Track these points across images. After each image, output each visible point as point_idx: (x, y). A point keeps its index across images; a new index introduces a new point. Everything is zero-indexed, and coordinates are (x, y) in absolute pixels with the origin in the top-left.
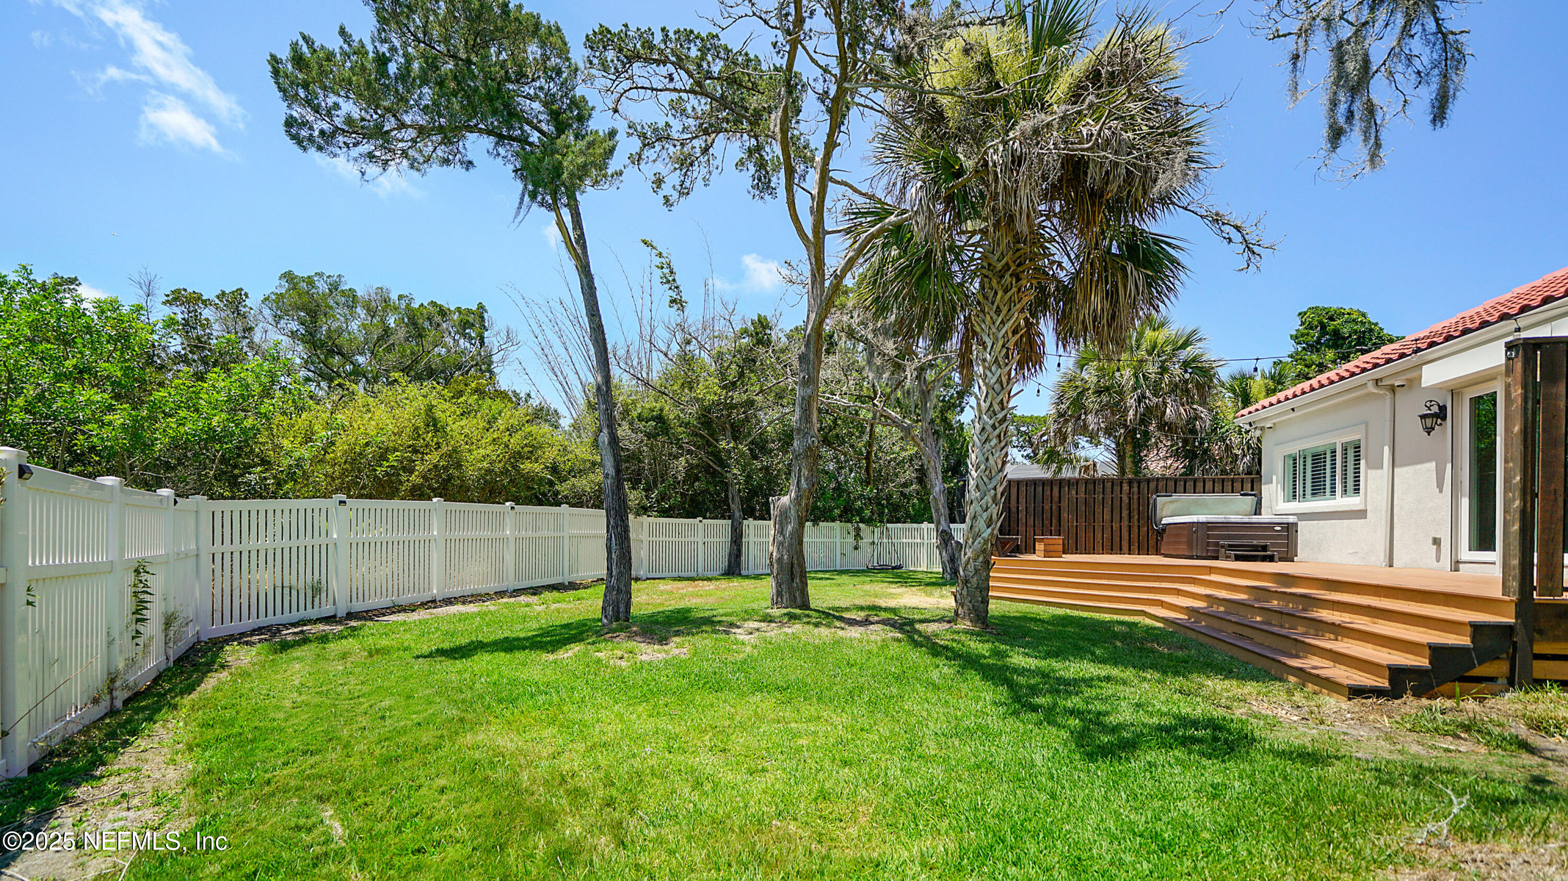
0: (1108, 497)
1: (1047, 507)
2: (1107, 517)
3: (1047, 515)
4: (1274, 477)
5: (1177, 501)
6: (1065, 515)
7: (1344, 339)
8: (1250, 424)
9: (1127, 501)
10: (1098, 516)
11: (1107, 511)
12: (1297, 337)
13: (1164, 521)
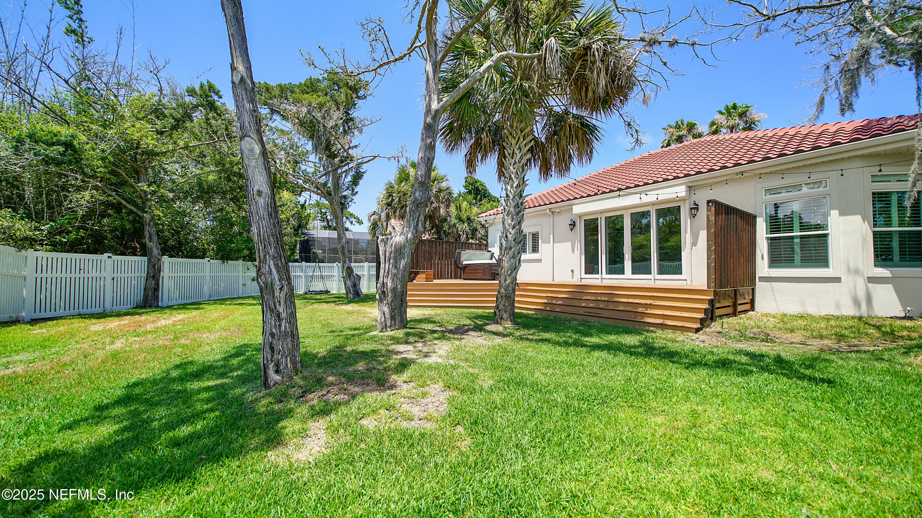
4: (496, 245)
5: (467, 253)
7: (480, 191)
8: (486, 221)
12: (465, 187)
13: (465, 263)
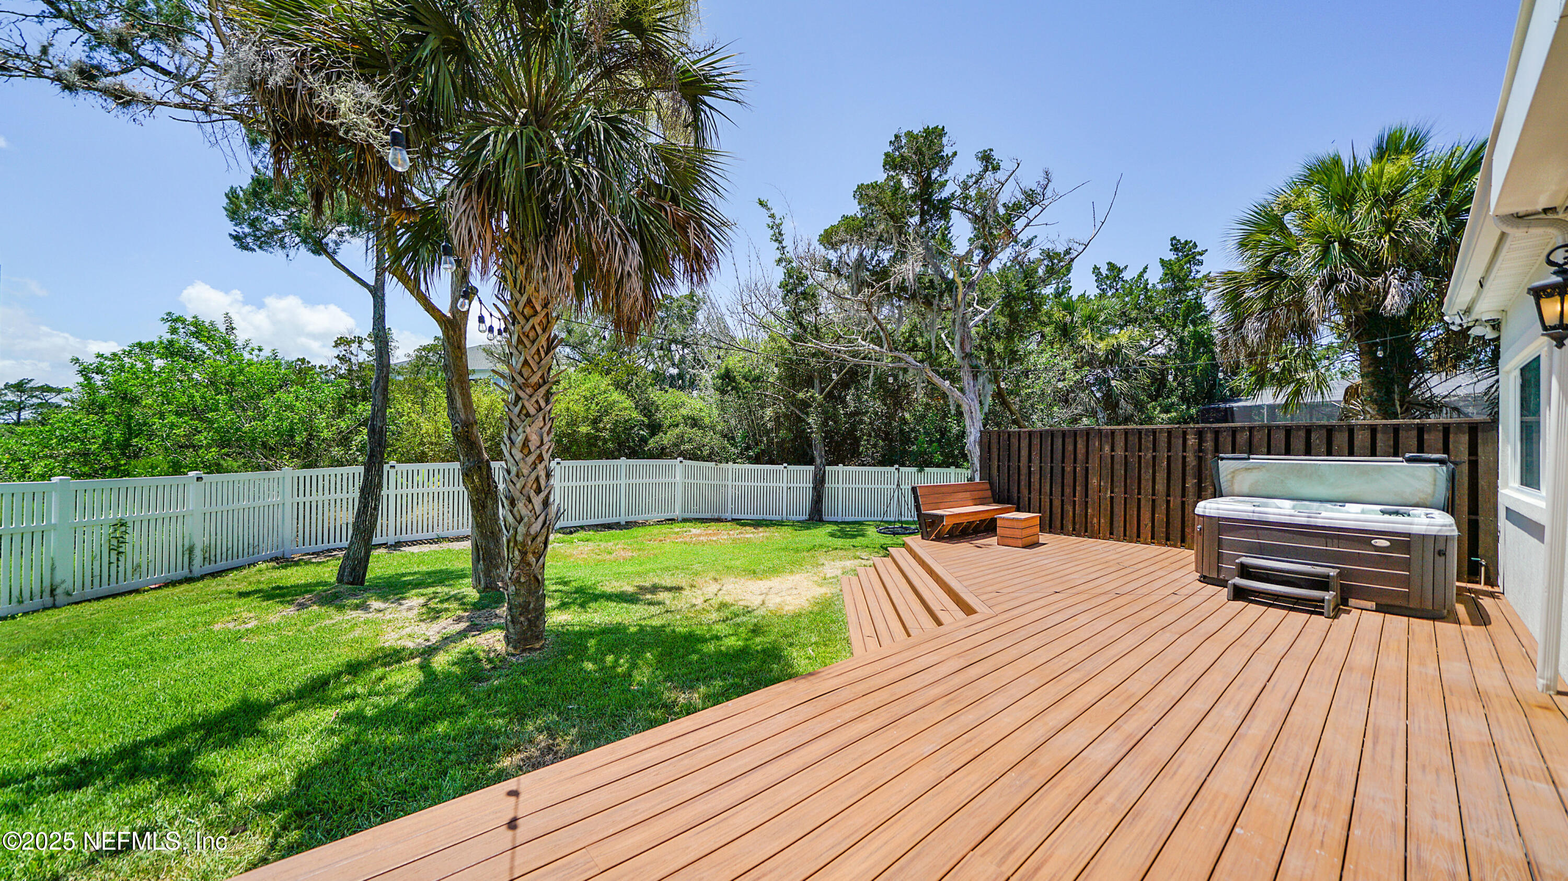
0: (1163, 454)
1: (1068, 469)
2: (1161, 487)
3: (1069, 480)
5: (1258, 467)
6: (1094, 481)
9: (1194, 463)
10: (1147, 485)
11: (1161, 477)
